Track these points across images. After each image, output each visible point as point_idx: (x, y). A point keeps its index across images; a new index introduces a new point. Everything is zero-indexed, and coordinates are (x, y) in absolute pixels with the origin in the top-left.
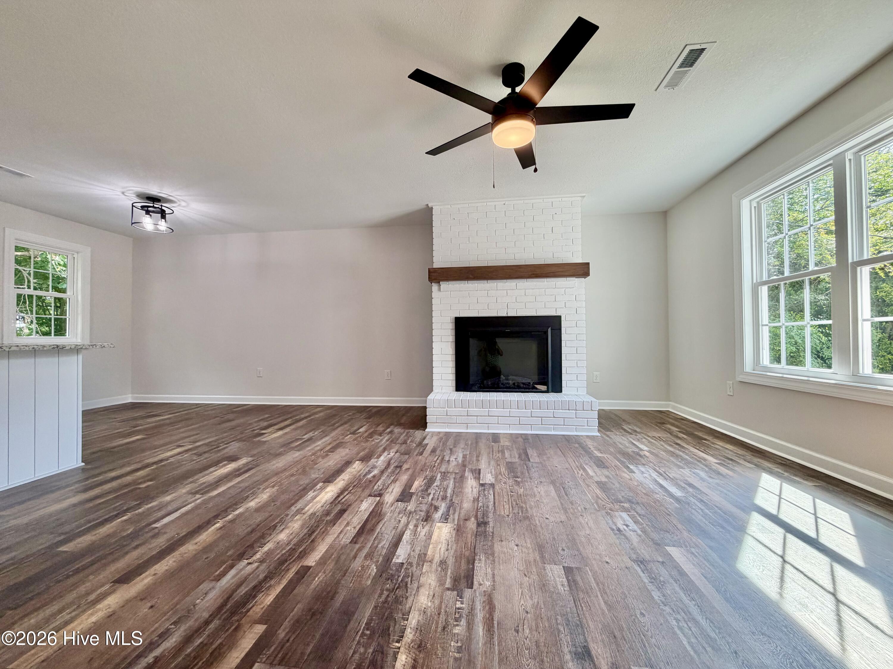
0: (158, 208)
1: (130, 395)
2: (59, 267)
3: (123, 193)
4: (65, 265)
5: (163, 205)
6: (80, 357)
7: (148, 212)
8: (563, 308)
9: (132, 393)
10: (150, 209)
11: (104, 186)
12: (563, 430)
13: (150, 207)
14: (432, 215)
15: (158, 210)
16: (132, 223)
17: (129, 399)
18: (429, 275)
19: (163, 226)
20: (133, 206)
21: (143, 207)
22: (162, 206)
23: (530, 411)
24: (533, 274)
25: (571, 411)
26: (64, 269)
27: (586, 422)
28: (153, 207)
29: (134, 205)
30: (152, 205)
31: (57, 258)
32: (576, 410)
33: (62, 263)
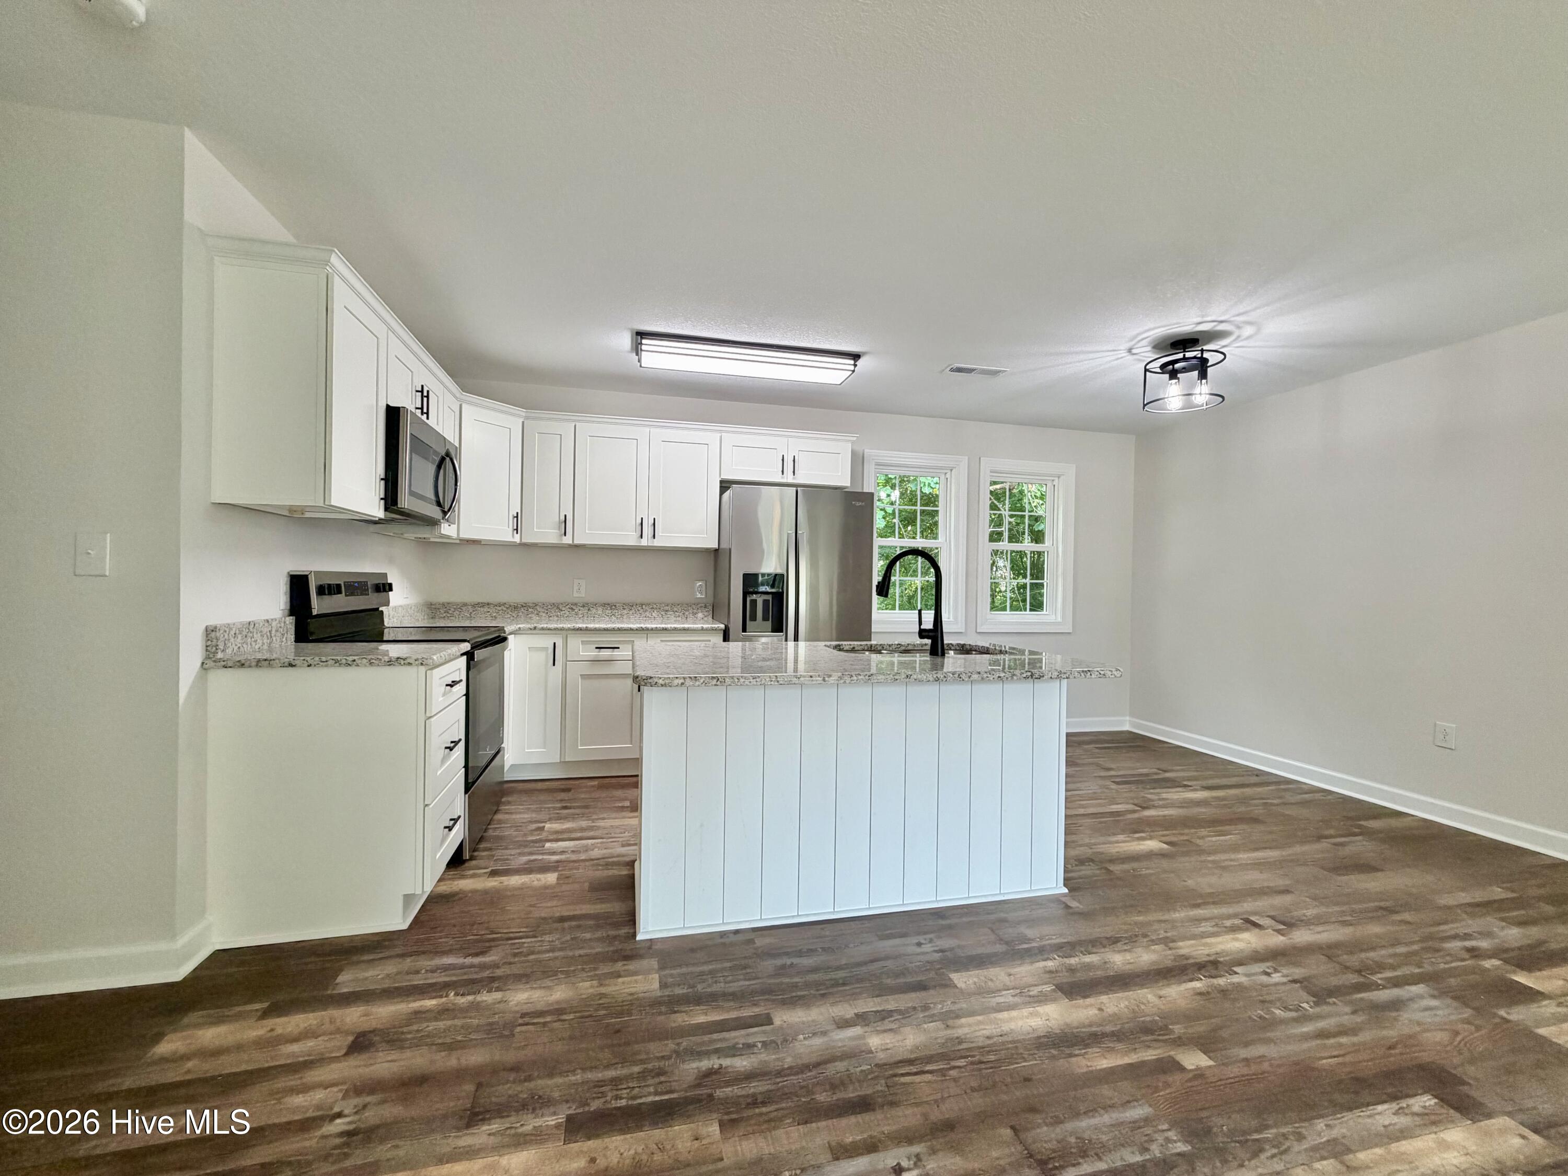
0: (1195, 357)
1: (1128, 718)
2: (1036, 501)
3: (1130, 351)
4: (1042, 497)
5: (1205, 348)
7: (1173, 375)
9: (1130, 716)
10: (1177, 366)
11: (1098, 348)
13: (1177, 361)
15: (1194, 362)
16: (1145, 405)
17: (1125, 724)
19: (1202, 393)
20: (1146, 370)
21: (1163, 367)
22: (1202, 351)
26: (1041, 502)
28: (1185, 359)
29: (1147, 367)
30: (1180, 356)
31: (1033, 488)
33: (1039, 494)
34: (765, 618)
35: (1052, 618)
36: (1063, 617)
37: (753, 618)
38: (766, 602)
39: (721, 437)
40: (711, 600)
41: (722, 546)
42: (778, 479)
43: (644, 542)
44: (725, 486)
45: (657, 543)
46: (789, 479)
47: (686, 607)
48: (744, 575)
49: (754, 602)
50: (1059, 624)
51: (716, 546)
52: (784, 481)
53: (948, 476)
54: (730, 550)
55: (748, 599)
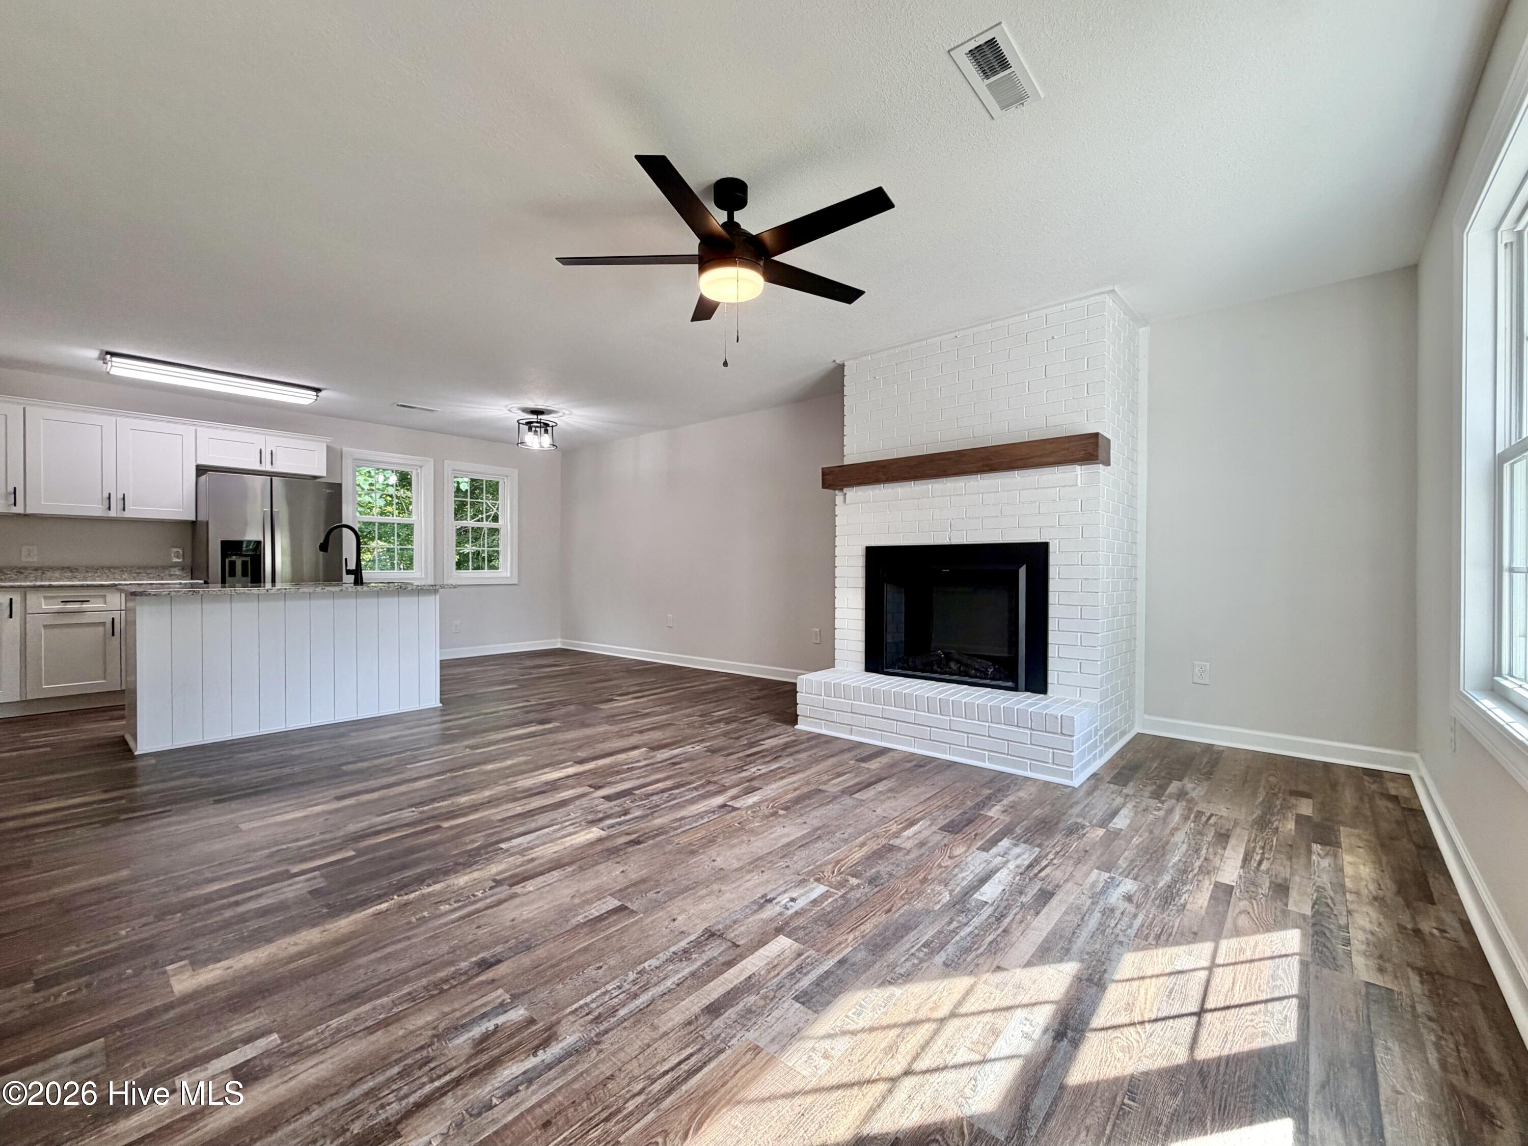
1: (560, 640)
3: (510, 411)
6: (438, 597)
8: (1053, 527)
9: (562, 638)
12: (1005, 762)
14: (844, 376)
15: (540, 424)
17: (558, 645)
18: (823, 479)
19: (546, 442)
20: (519, 424)
21: (527, 423)
22: (542, 419)
23: (948, 718)
24: (986, 466)
25: (1022, 730)
27: (1051, 755)
28: (536, 422)
29: (519, 422)
32: (1031, 729)
34: (244, 574)
35: (504, 575)
36: (511, 572)
37: (233, 574)
38: (244, 564)
39: (196, 430)
40: (188, 561)
41: (199, 519)
42: (256, 467)
43: (113, 514)
44: (201, 470)
45: (127, 514)
46: (268, 468)
47: (162, 569)
48: (222, 542)
49: (233, 564)
50: (507, 578)
51: (194, 519)
52: (262, 468)
53: (419, 471)
54: (207, 523)
55: (227, 561)
